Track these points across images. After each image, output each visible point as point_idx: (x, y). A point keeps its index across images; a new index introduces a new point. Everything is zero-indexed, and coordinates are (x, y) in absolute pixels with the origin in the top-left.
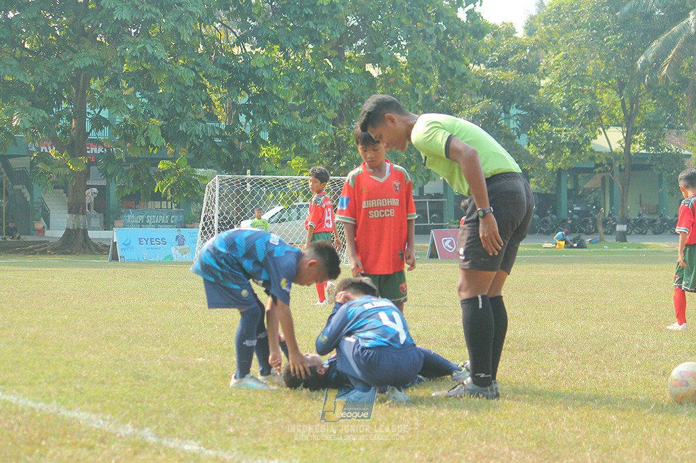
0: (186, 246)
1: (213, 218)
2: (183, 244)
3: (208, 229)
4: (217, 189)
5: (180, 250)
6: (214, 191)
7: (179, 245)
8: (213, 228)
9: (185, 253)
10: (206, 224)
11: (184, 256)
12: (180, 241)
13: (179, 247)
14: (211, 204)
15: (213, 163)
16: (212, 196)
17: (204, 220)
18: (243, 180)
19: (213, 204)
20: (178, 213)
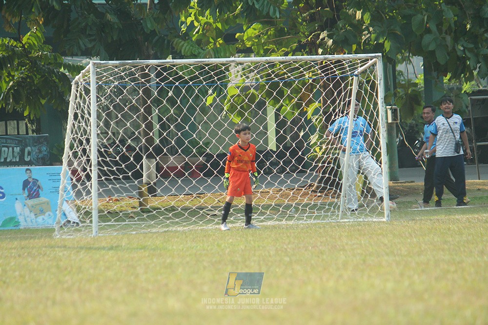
0: (43, 198)
1: (88, 141)
2: (37, 196)
3: (79, 165)
4: (93, 88)
5: (32, 208)
6: (88, 92)
7: (30, 196)
8: (88, 161)
9: (42, 212)
10: (75, 155)
11: (40, 219)
12: (32, 189)
13: (31, 202)
14: (83, 117)
15: (91, 41)
16: (84, 102)
17: (71, 147)
18: (143, 69)
19: (87, 116)
20: (37, 142)
